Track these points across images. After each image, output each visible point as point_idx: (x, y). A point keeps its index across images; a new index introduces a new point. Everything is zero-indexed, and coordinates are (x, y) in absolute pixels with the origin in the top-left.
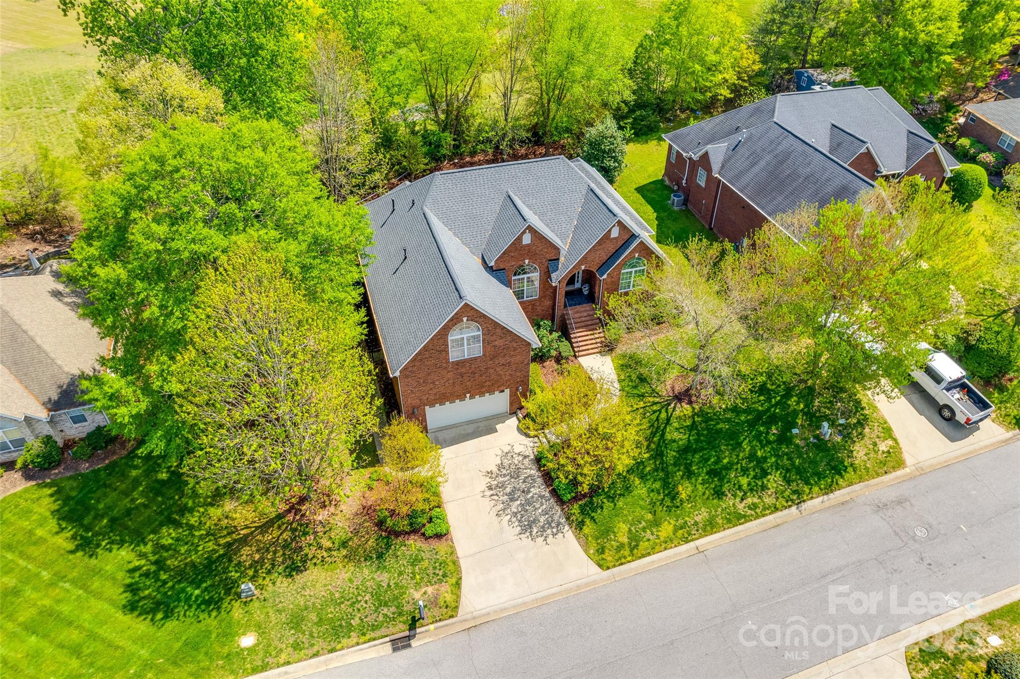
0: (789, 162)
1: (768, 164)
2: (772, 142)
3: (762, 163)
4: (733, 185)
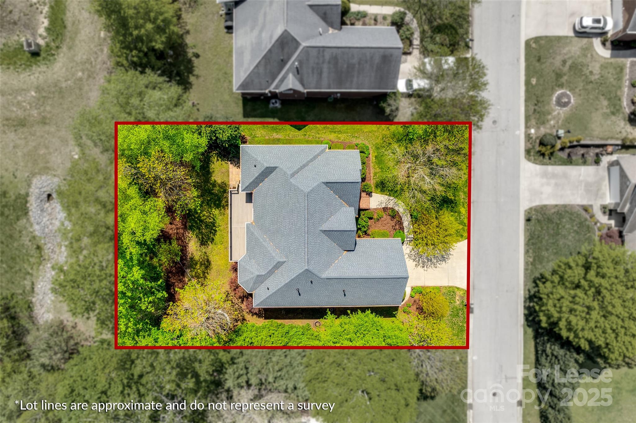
0: (340, 61)
1: (329, 68)
3: (325, 70)
4: (320, 89)
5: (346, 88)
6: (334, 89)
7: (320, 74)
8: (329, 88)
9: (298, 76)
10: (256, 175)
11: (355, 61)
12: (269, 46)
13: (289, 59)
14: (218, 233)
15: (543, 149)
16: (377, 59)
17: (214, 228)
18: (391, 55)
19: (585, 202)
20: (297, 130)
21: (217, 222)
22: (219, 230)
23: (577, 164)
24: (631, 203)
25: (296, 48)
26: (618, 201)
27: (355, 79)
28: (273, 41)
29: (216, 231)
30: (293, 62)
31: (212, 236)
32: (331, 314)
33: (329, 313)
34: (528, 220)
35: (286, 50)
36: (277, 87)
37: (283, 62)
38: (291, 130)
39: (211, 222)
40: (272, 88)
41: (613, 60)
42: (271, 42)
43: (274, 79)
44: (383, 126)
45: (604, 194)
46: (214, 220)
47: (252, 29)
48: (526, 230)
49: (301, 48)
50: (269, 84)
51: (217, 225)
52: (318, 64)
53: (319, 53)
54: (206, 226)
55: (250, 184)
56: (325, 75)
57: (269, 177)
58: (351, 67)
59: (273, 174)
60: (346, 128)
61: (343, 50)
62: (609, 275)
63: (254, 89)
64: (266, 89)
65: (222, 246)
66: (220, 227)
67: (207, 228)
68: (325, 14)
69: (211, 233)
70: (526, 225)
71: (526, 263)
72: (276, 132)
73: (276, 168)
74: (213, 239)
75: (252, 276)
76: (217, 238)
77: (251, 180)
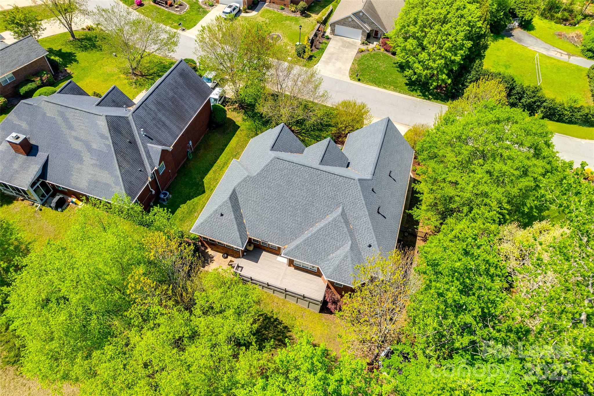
0: (163, 103)
1: (164, 115)
2: (149, 114)
3: (163, 119)
4: (178, 136)
5: (190, 119)
6: (184, 127)
7: (164, 124)
8: (182, 130)
9: (154, 141)
10: (233, 217)
11: (171, 94)
12: (110, 142)
13: (133, 136)
14: (281, 318)
15: (306, 56)
16: (180, 80)
17: (272, 320)
18: (183, 70)
19: (356, 51)
20: (203, 195)
21: (266, 312)
22: (276, 314)
23: (326, 47)
24: (365, 23)
25: (128, 123)
26: (361, 31)
27: (187, 107)
28: (108, 134)
29: (277, 319)
30: (138, 134)
31: (280, 327)
32: (412, 210)
33: (410, 211)
34: (359, 80)
35: (124, 132)
36: (152, 166)
37: (133, 143)
38: (200, 200)
39: (264, 320)
40: (150, 171)
41: (260, 12)
42: (107, 139)
43: (142, 164)
44: (237, 132)
45: (353, 41)
46: (262, 315)
47: (80, 160)
48: (367, 83)
49: (131, 119)
50: (143, 170)
51: (269, 315)
52: (154, 119)
53: (146, 110)
54: (265, 328)
55: (239, 231)
56: (167, 122)
57: (241, 206)
58: (173, 100)
59: (239, 199)
60: (224, 158)
61: (155, 92)
62: (416, 16)
63: (140, 189)
64: (147, 179)
65: (299, 320)
66: (274, 312)
67: (269, 328)
68: (114, 101)
69: (276, 327)
70: (363, 82)
71: (394, 90)
72: (195, 212)
73: (234, 191)
74: (286, 327)
75: (349, 259)
76: (286, 322)
77: (236, 227)
